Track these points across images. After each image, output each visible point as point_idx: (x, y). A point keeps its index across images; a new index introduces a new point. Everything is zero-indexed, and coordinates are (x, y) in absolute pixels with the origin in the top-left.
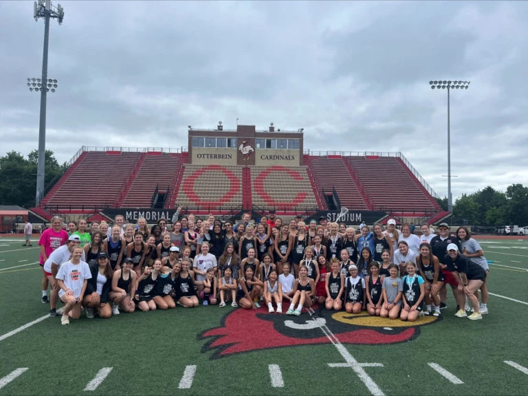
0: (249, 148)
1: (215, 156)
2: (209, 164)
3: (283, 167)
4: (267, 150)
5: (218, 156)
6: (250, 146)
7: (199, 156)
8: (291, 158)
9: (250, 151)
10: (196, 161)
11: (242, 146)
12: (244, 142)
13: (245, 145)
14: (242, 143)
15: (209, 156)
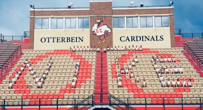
0: (104, 28)
1: (63, 40)
2: (54, 49)
3: (149, 49)
4: (127, 30)
5: (66, 40)
6: (106, 26)
7: (43, 40)
8: (159, 38)
9: (106, 32)
10: (39, 46)
11: (96, 26)
12: (99, 21)
13: (99, 25)
14: (96, 23)
15: (56, 40)
